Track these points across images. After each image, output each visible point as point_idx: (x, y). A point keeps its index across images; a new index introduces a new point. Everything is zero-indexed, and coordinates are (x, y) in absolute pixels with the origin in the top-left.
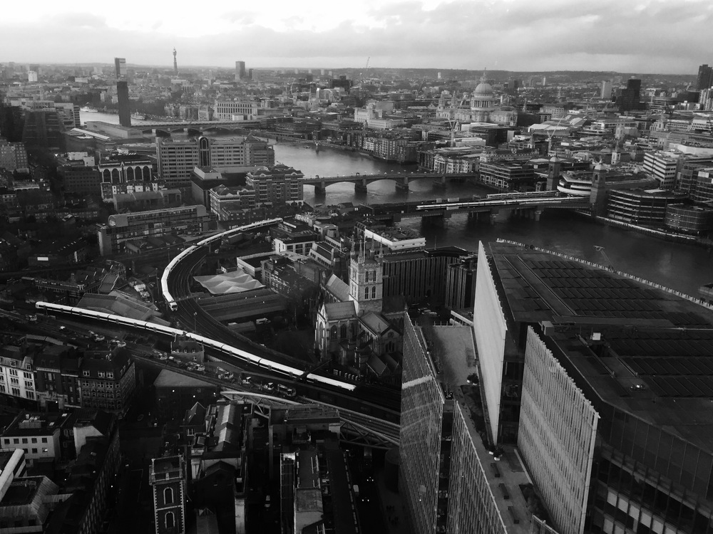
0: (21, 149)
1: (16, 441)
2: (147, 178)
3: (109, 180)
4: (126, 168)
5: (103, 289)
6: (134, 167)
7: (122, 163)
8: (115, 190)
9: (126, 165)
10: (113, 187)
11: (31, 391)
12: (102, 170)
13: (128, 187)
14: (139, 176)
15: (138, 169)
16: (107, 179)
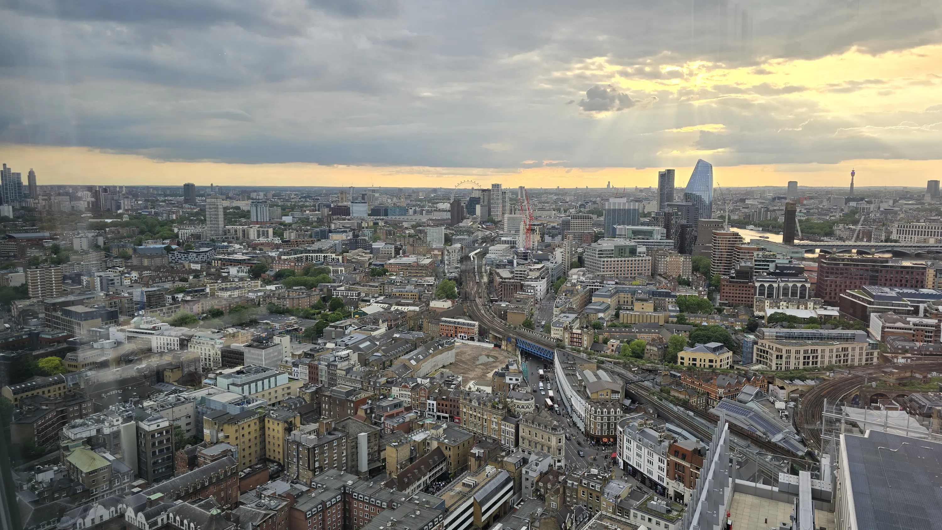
0: (688, 260)
1: (643, 518)
2: (803, 296)
3: (764, 294)
4: (782, 284)
5: (741, 397)
6: (791, 285)
7: (779, 279)
8: (768, 304)
9: (782, 281)
10: (766, 301)
11: (662, 476)
12: (757, 285)
13: (781, 303)
14: (794, 294)
15: (795, 286)
16: (762, 294)
